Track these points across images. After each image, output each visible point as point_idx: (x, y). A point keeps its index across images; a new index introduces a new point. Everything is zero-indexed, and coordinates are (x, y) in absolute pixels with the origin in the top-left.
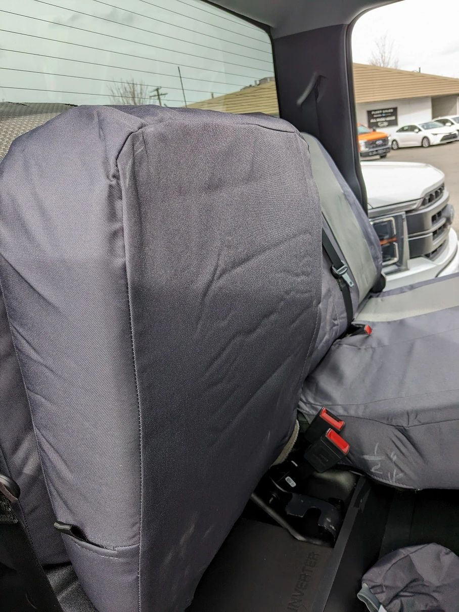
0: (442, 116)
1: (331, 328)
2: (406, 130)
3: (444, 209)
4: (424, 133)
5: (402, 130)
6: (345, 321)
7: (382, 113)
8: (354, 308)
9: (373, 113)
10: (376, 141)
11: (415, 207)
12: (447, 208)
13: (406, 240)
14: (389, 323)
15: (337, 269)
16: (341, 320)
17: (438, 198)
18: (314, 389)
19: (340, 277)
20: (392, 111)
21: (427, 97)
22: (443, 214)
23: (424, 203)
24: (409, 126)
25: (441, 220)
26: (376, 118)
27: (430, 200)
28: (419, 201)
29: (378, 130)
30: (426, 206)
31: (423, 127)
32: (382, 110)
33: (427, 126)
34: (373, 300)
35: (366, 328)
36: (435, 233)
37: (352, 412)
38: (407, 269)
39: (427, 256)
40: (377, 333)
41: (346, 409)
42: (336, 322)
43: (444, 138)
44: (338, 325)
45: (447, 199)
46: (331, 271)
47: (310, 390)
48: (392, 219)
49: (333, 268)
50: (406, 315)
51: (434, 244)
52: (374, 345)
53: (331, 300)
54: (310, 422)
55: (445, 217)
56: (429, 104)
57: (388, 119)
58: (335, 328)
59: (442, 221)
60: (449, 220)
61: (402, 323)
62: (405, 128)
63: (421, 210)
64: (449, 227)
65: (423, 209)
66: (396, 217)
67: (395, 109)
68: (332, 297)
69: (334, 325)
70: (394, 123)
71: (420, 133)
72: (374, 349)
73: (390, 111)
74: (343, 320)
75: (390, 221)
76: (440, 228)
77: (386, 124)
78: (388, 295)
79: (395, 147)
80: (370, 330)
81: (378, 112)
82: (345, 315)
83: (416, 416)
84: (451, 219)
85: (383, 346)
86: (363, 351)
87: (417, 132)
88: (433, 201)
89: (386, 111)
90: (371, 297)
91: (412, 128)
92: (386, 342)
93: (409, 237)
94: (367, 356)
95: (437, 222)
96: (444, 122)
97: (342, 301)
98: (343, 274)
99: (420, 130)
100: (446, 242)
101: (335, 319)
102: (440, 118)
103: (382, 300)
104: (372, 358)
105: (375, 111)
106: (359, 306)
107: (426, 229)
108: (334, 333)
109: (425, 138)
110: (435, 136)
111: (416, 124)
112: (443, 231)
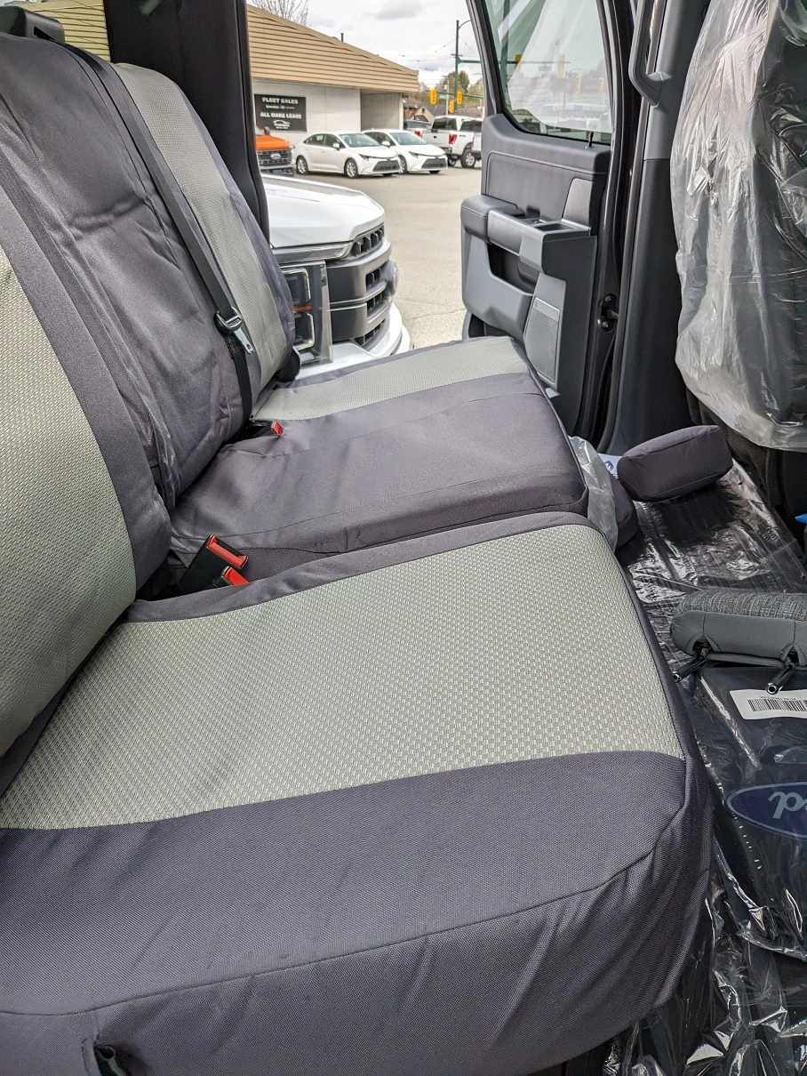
0: (376, 127)
1: (218, 420)
2: (320, 143)
3: (383, 266)
4: (349, 152)
5: (313, 140)
6: (239, 411)
7: (280, 104)
8: (254, 396)
9: (264, 99)
10: (270, 153)
11: (340, 255)
12: (388, 265)
13: (327, 312)
14: (308, 421)
15: (226, 319)
16: (232, 409)
17: (376, 247)
18: (192, 518)
19: (230, 333)
20: (296, 102)
21: (353, 88)
22: (384, 275)
23: (354, 251)
24: (324, 135)
25: (378, 285)
26: (270, 111)
27: (364, 248)
28: (347, 245)
29: (273, 134)
30: (358, 256)
31: (346, 140)
32: (280, 97)
33: (353, 141)
34: (282, 392)
35: (273, 426)
36: (370, 303)
37: (259, 542)
38: (328, 361)
39: (359, 341)
40: (290, 433)
41: (247, 540)
42: (225, 411)
43: (379, 167)
44: (228, 416)
45: (388, 252)
46: (215, 319)
47: (183, 519)
48: (304, 271)
49: (218, 315)
50: (334, 409)
51: (370, 322)
52: (288, 450)
53: (216, 370)
54: (187, 565)
55: (386, 281)
56: (356, 102)
57: (291, 116)
58: (224, 420)
59: (380, 287)
60: (390, 287)
61: (329, 419)
62: (319, 138)
63: (350, 261)
64: (390, 298)
65: (354, 260)
66: (310, 269)
67: (302, 100)
68: (217, 367)
69: (222, 416)
70: (299, 126)
71: (341, 150)
72: (287, 457)
73: (292, 102)
74: (236, 409)
75: (301, 275)
76: (377, 297)
77: (286, 125)
78: (305, 384)
79: (302, 170)
80: (281, 430)
81: (274, 100)
82: (238, 401)
83: (358, 535)
84: (394, 286)
85: (302, 451)
86: (269, 460)
87: (338, 149)
88: (368, 251)
89: (287, 101)
90: (276, 387)
91: (329, 140)
92: (306, 445)
93: (331, 308)
94: (277, 467)
95: (373, 286)
96: (380, 138)
97: (234, 377)
98: (236, 328)
99: (342, 146)
100: (386, 323)
101: (225, 407)
102: (373, 130)
103: (295, 392)
104: (285, 468)
105: (268, 96)
106: (261, 394)
107: (357, 294)
108: (222, 429)
109: (349, 160)
110: (366, 161)
111: (336, 134)
112: (382, 303)
